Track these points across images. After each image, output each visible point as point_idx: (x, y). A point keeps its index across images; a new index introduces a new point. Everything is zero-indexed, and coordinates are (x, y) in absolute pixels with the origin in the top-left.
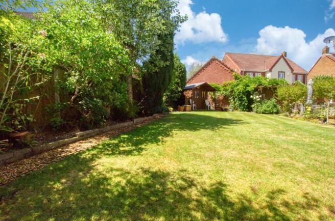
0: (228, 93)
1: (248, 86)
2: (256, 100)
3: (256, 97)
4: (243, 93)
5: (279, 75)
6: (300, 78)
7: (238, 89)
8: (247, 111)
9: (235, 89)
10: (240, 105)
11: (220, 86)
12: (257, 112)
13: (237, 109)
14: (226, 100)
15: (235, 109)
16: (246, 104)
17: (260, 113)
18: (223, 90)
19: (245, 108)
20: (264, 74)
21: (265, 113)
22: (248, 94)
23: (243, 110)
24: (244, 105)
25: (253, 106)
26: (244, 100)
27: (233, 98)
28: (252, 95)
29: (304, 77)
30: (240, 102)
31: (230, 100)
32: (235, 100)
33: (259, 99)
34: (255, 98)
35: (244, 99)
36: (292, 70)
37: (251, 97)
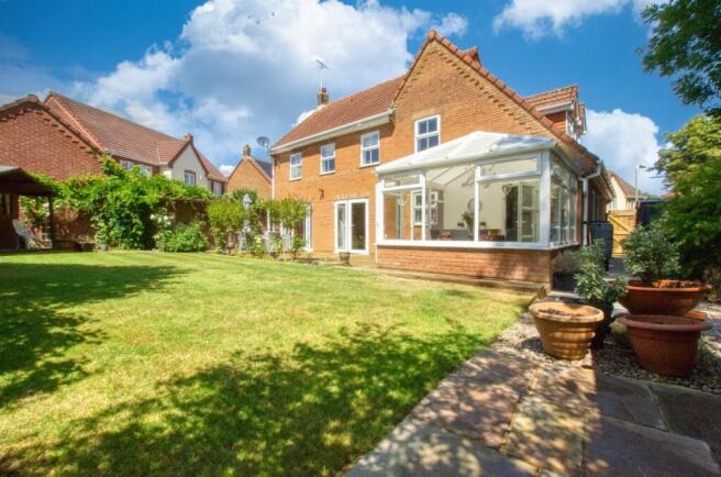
0: (87, 204)
1: (143, 193)
2: (162, 224)
3: (165, 219)
4: (132, 207)
5: (186, 177)
6: (217, 187)
7: (117, 198)
8: (142, 249)
9: (109, 196)
10: (125, 235)
11: (61, 185)
12: (166, 250)
13: (115, 245)
14: (84, 222)
15: (111, 244)
16: (140, 233)
17: (173, 251)
18: (73, 197)
19: (138, 242)
20: (157, 169)
21: (183, 251)
22: (144, 210)
23: (132, 247)
24: (135, 235)
25: (156, 237)
26: (136, 223)
27: (104, 217)
28: (154, 213)
29: (223, 185)
30: (123, 229)
31: (94, 222)
32: (110, 224)
33: (169, 223)
34: (160, 220)
35: (134, 221)
36: (207, 173)
37: (152, 217)
